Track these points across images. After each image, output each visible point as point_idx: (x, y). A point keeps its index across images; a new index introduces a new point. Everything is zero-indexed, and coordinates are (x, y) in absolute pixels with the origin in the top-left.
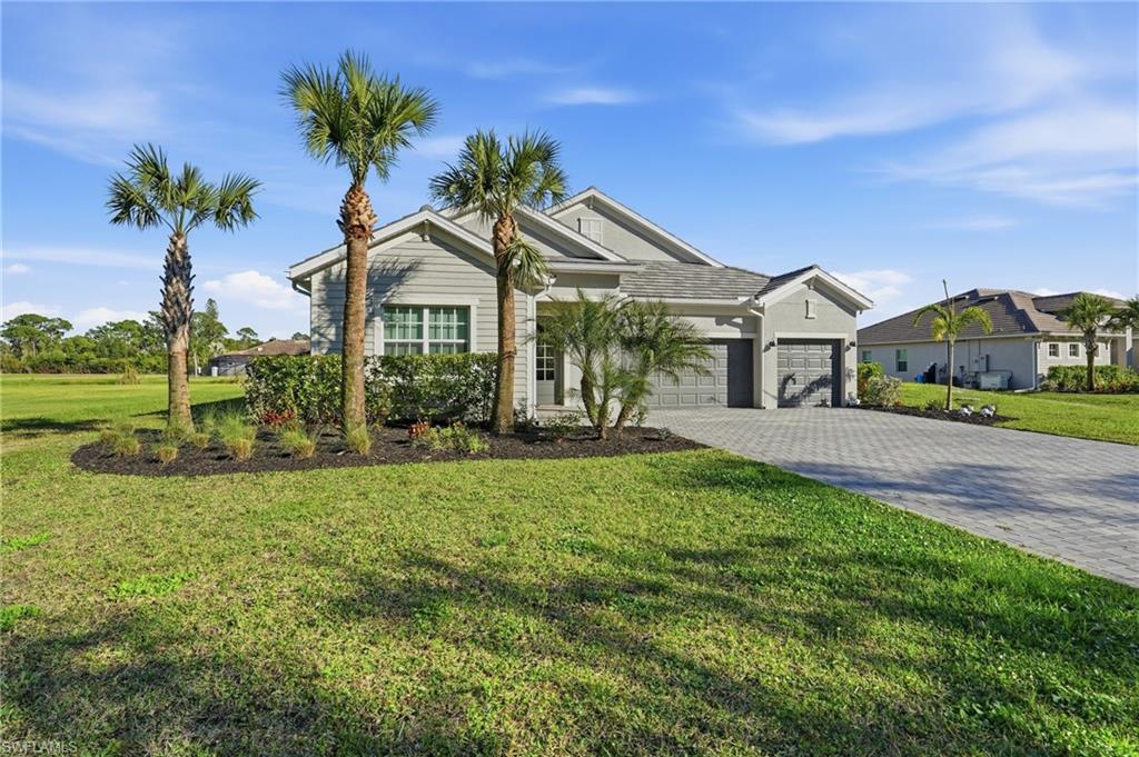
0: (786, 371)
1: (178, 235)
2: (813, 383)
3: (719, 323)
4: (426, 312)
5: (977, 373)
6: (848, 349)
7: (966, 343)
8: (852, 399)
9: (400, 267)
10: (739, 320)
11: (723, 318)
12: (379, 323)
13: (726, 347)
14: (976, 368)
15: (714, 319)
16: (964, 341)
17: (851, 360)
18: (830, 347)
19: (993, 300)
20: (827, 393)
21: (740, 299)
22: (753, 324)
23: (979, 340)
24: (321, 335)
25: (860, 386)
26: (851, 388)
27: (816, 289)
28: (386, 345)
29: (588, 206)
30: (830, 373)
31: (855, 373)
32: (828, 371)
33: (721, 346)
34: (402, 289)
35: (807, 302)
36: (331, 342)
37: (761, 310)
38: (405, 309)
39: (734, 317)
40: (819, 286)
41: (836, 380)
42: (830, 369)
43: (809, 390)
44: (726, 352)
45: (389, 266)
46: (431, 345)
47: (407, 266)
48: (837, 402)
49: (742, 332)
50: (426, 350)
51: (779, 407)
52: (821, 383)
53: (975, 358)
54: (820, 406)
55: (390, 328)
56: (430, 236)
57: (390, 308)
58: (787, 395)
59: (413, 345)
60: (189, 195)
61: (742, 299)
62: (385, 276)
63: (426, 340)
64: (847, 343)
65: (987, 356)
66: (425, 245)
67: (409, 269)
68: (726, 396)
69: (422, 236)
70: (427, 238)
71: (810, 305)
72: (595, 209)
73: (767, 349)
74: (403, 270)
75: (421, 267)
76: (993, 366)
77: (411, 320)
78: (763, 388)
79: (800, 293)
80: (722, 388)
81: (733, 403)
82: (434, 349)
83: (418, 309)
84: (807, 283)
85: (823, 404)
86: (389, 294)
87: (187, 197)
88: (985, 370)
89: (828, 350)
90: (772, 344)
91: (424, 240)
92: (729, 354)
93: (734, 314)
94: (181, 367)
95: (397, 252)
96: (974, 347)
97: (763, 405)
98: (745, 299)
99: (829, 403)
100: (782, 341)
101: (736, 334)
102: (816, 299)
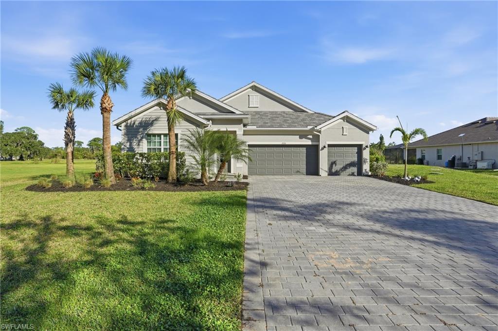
0: (333, 159)
1: (70, 112)
2: (347, 165)
3: (300, 138)
4: (162, 136)
5: (477, 161)
6: (365, 149)
7: (472, 145)
8: (367, 172)
9: (152, 120)
10: (311, 137)
11: (303, 135)
12: (145, 141)
13: (305, 148)
14: (476, 158)
15: (298, 136)
16: (470, 144)
17: (366, 154)
18: (356, 148)
19: (478, 122)
20: (354, 170)
21: (308, 127)
22: (317, 138)
23: (478, 144)
24: (125, 146)
25: (371, 166)
26: (366, 167)
27: (347, 122)
28: (148, 149)
29: (253, 90)
30: (357, 160)
31: (368, 161)
32: (355, 159)
33: (303, 148)
34: (152, 128)
35: (343, 128)
36: (128, 148)
37: (320, 132)
38: (154, 135)
39: (308, 135)
40: (348, 120)
41: (359, 163)
42: (357, 158)
43: (345, 168)
44: (305, 150)
45: (148, 119)
46: (164, 149)
47: (154, 119)
48: (360, 173)
49: (312, 142)
50: (162, 151)
51: (328, 175)
52: (352, 164)
53: (475, 153)
54: (351, 175)
55: (149, 142)
56: (163, 108)
57: (149, 135)
58: (333, 170)
59: (158, 149)
60: (74, 98)
61: (309, 127)
62: (147, 123)
63: (162, 147)
64: (364, 146)
65: (482, 152)
66: (161, 111)
67: (155, 120)
68: (305, 170)
69: (160, 107)
70: (162, 108)
71: (344, 129)
72: (256, 91)
73: (322, 149)
74: (153, 121)
75: (160, 119)
76: (485, 157)
77: (157, 139)
78: (320, 167)
79: (340, 123)
80: (303, 167)
81: (309, 173)
82: (166, 150)
83: (159, 135)
84: (343, 119)
85: (353, 174)
86: (148, 130)
87: (72, 99)
88: (480, 159)
89: (355, 149)
90: (325, 147)
91: (161, 109)
92: (307, 152)
93: (308, 134)
94: (70, 157)
95: (150, 114)
96: (475, 147)
97: (320, 174)
98: (311, 127)
99: (356, 174)
100: (330, 146)
101: (309, 143)
102: (347, 126)
